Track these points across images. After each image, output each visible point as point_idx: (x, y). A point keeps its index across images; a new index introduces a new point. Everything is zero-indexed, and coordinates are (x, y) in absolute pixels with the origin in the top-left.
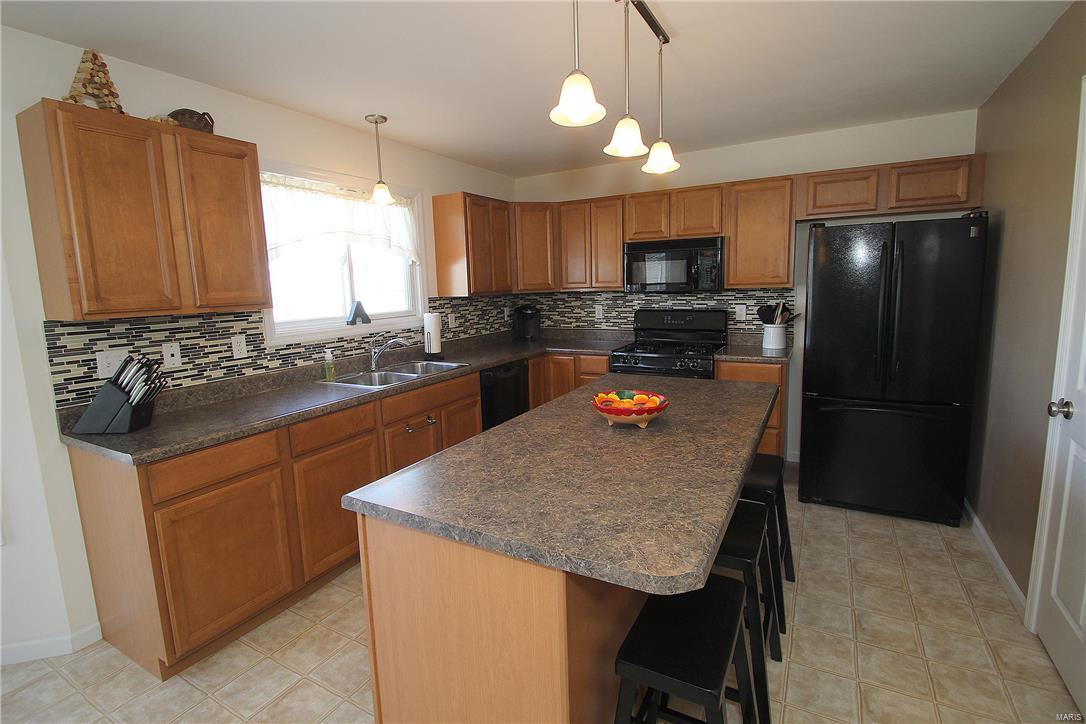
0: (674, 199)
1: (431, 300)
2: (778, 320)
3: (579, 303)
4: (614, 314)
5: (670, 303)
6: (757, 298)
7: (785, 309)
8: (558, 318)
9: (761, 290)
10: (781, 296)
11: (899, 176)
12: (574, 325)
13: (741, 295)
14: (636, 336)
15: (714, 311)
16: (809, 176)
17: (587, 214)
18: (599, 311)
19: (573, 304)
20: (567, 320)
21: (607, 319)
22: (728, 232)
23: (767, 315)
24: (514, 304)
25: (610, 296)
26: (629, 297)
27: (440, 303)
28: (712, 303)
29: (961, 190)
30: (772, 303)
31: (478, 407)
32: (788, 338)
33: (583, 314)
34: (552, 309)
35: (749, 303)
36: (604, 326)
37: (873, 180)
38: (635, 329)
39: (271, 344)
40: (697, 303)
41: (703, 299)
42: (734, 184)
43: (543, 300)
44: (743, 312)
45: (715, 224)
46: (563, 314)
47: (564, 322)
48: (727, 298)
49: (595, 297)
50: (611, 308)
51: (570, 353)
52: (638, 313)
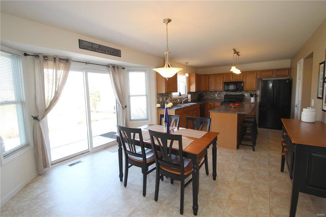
0: (233, 74)
1: (188, 92)
2: (254, 96)
3: (212, 94)
5: (231, 93)
7: (255, 94)
9: (250, 91)
10: (254, 92)
11: (276, 71)
13: (246, 92)
14: (225, 100)
15: (241, 95)
16: (260, 71)
17: (216, 77)
18: (216, 95)
21: (218, 97)
22: (244, 80)
23: (252, 95)
24: (198, 94)
25: (219, 92)
27: (189, 93)
28: (240, 93)
29: (287, 74)
30: (253, 93)
31: (199, 111)
32: (256, 99)
34: (206, 95)
35: (248, 93)
36: (217, 98)
37: (271, 72)
38: (224, 98)
39: (172, 98)
40: (237, 93)
42: (245, 72)
43: (204, 93)
44: (247, 95)
45: (242, 79)
46: (208, 96)
47: (209, 97)
48: (244, 92)
49: (216, 92)
50: (219, 95)
51: (213, 103)
52: (225, 95)
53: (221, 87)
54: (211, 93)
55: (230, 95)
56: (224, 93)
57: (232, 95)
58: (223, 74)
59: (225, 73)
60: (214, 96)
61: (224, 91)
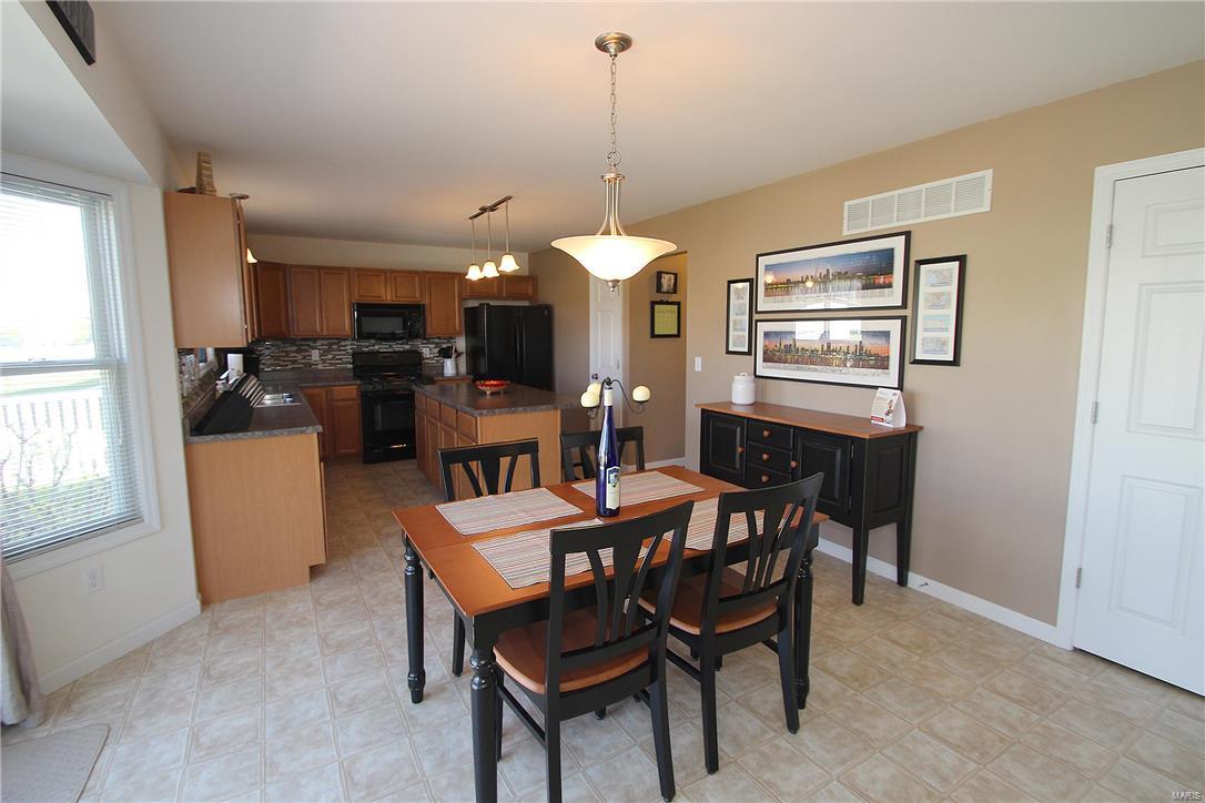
0: (388, 274)
2: (454, 356)
3: (294, 348)
4: (330, 357)
5: (377, 347)
6: (434, 343)
10: (449, 342)
11: (507, 281)
12: (290, 367)
13: (424, 341)
15: (408, 351)
17: (317, 278)
18: (315, 355)
19: (288, 349)
20: (282, 363)
21: (324, 361)
22: (426, 302)
23: (444, 354)
25: (325, 342)
26: (342, 343)
28: (407, 347)
32: (458, 365)
33: (300, 357)
35: (431, 346)
36: (320, 367)
37: (496, 282)
38: (354, 367)
40: (396, 347)
41: (400, 344)
42: (428, 272)
44: (427, 351)
45: (417, 295)
48: (418, 342)
49: (315, 340)
50: (326, 353)
51: (323, 387)
52: (355, 355)
53: (346, 321)
54: (293, 344)
55: (373, 352)
56: (349, 346)
57: (378, 352)
58: (347, 269)
60: (304, 358)
61: (354, 339)
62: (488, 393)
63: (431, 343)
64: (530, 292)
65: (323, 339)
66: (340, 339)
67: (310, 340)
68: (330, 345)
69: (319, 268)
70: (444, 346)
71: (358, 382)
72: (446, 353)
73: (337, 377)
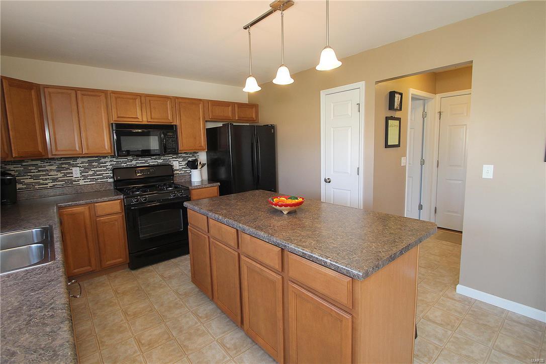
2: (199, 167)
3: (54, 167)
4: (90, 173)
5: (134, 162)
6: (183, 157)
8: (32, 181)
9: (185, 153)
11: (238, 108)
12: (49, 184)
13: (175, 156)
15: (162, 165)
16: (209, 101)
17: (74, 99)
18: (76, 172)
19: (47, 168)
20: (42, 181)
21: (85, 177)
22: (177, 123)
25: (86, 160)
26: (103, 160)
28: (160, 161)
33: (61, 175)
34: (27, 172)
35: (179, 160)
36: (82, 182)
37: (230, 108)
38: (115, 181)
41: (155, 159)
42: (178, 98)
43: (15, 167)
44: (177, 164)
45: (170, 117)
46: (37, 177)
47: (39, 184)
48: (170, 157)
49: (75, 158)
50: (86, 169)
51: (86, 204)
52: (114, 170)
53: (105, 141)
54: (52, 164)
55: (130, 167)
56: (109, 163)
58: (105, 92)
59: (114, 92)
60: (65, 175)
61: (113, 157)
62: (285, 213)
63: (180, 157)
64: (254, 116)
65: (82, 157)
66: (100, 157)
67: (69, 159)
68: (90, 162)
69: (76, 90)
70: (190, 159)
71: (122, 197)
72: (193, 165)
73: (99, 193)
